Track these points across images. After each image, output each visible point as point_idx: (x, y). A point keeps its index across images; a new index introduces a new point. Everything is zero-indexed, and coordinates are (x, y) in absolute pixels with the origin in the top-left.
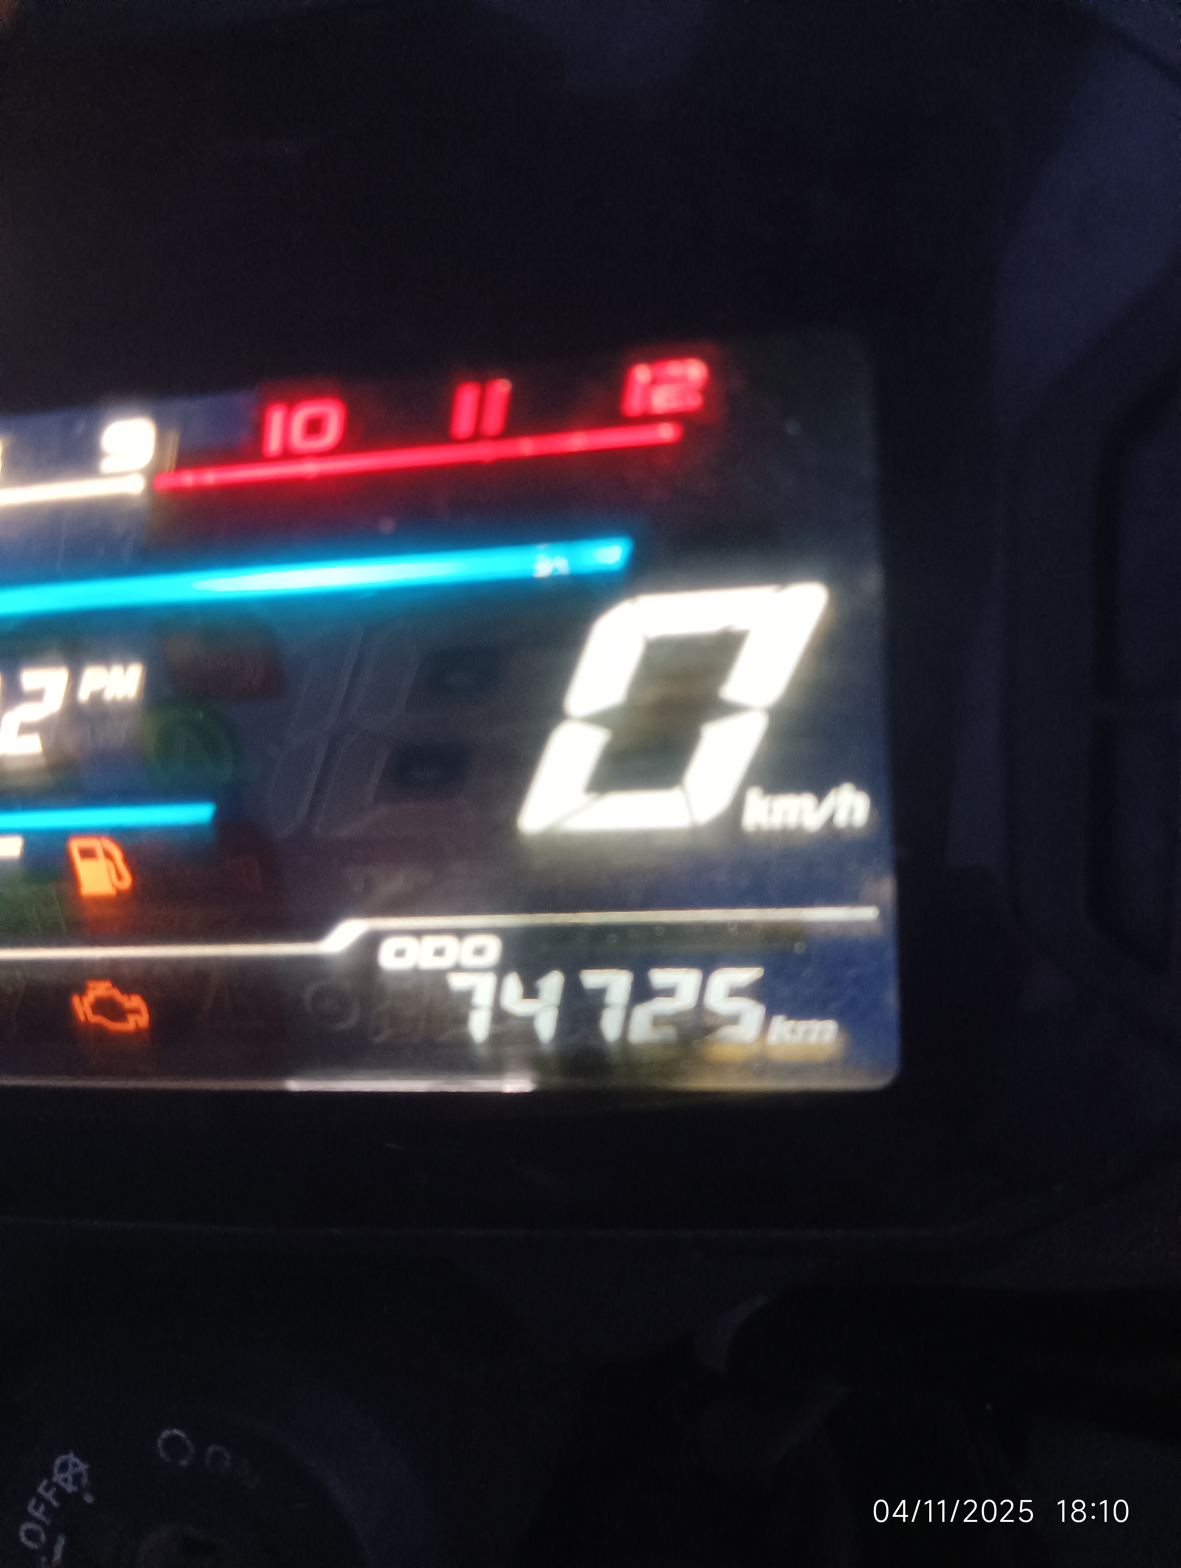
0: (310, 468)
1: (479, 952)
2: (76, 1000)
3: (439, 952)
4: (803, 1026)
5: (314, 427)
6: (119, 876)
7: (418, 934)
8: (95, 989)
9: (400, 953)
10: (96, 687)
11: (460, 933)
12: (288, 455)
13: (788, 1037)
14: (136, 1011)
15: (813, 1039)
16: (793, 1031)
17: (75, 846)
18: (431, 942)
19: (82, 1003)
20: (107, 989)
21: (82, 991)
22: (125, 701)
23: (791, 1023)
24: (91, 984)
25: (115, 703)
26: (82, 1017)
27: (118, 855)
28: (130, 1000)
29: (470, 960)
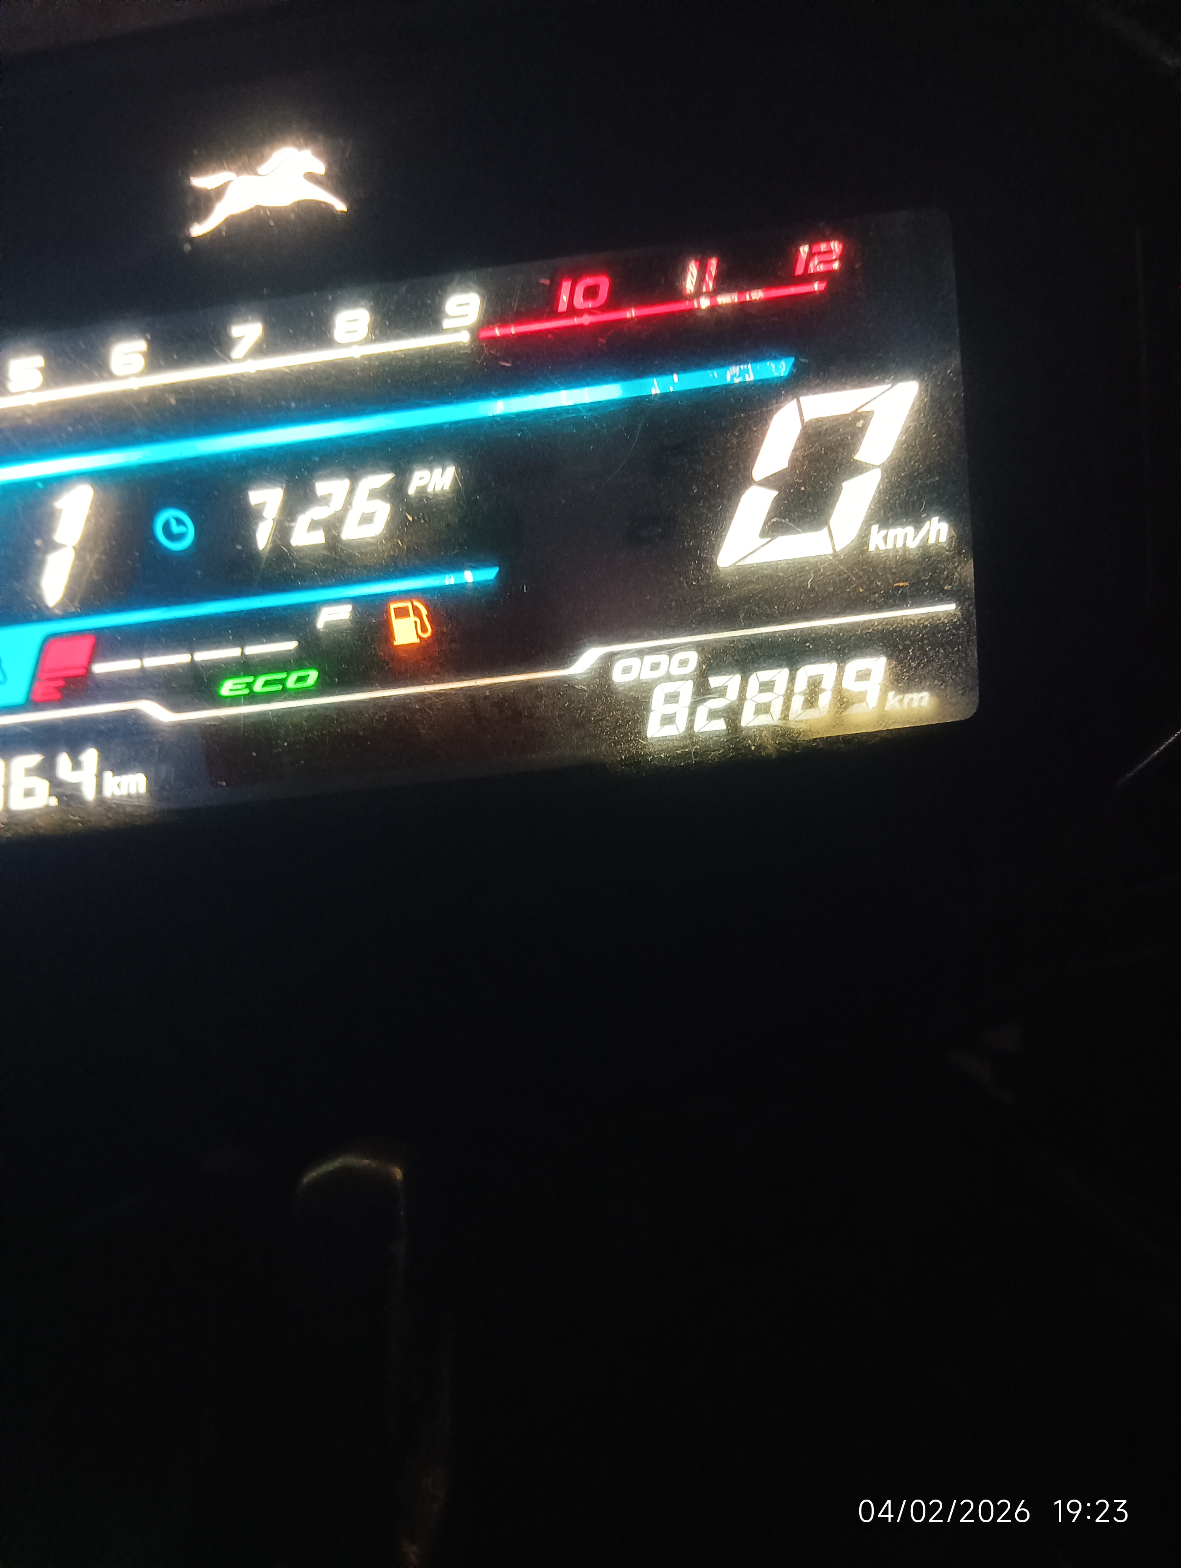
0: (586, 320)
1: (684, 663)
3: (655, 667)
4: (908, 696)
5: (591, 293)
6: (424, 629)
7: (641, 653)
9: (627, 670)
10: (422, 483)
11: (671, 651)
12: (572, 311)
13: (898, 706)
15: (915, 704)
16: (901, 701)
17: (393, 606)
18: (650, 659)
22: (443, 492)
23: (899, 697)
25: (435, 495)
27: (424, 612)
29: (676, 671)
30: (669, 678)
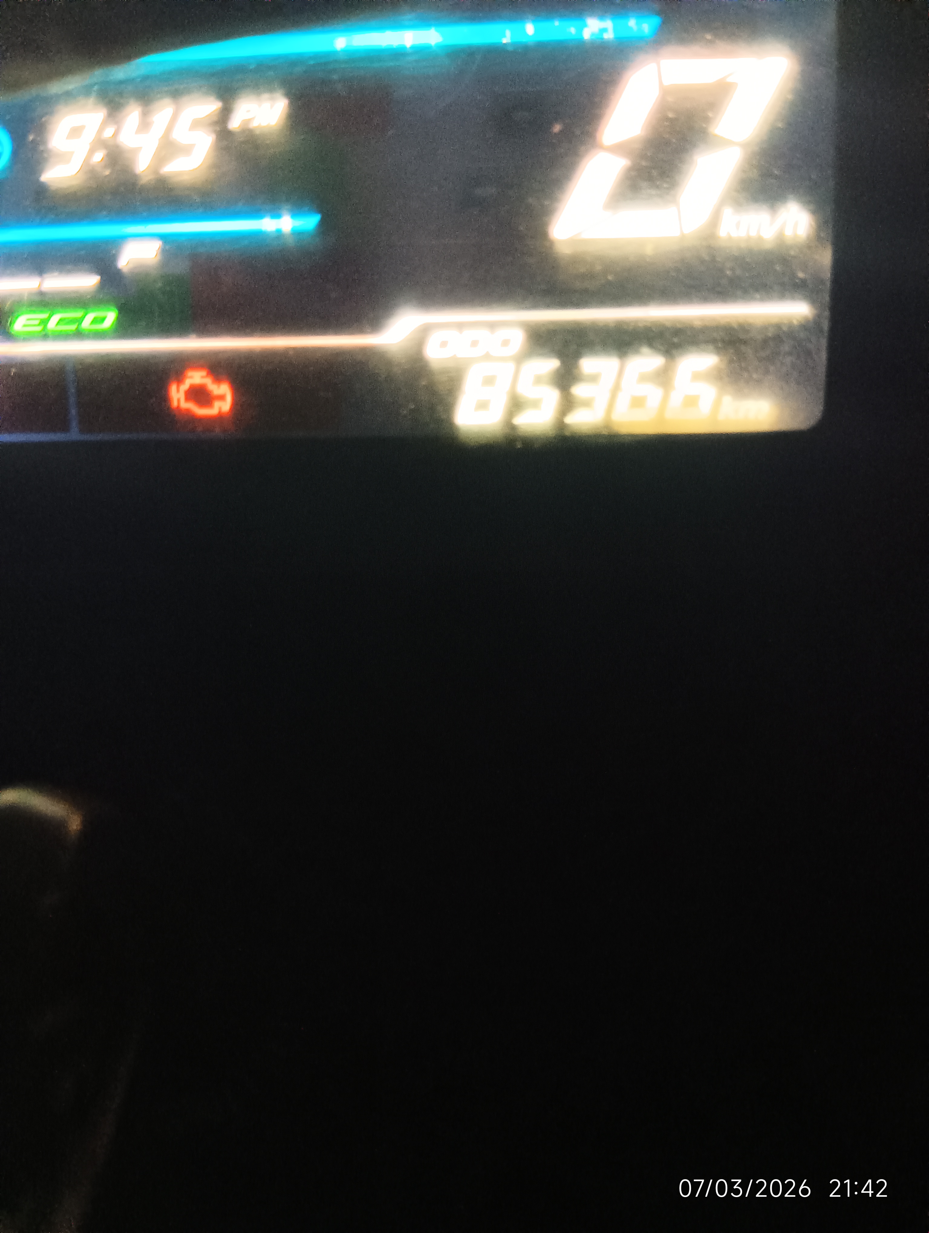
1: (506, 343)
2: (173, 388)
3: (474, 343)
7: (461, 326)
8: (191, 377)
9: (444, 344)
10: (247, 116)
11: (493, 327)
13: (732, 414)
14: (222, 398)
16: (738, 407)
18: (470, 334)
19: (178, 391)
20: (202, 377)
21: (180, 380)
22: (270, 129)
23: (737, 401)
24: (190, 373)
26: (175, 404)
28: (219, 387)
29: (497, 350)
30: (487, 357)
